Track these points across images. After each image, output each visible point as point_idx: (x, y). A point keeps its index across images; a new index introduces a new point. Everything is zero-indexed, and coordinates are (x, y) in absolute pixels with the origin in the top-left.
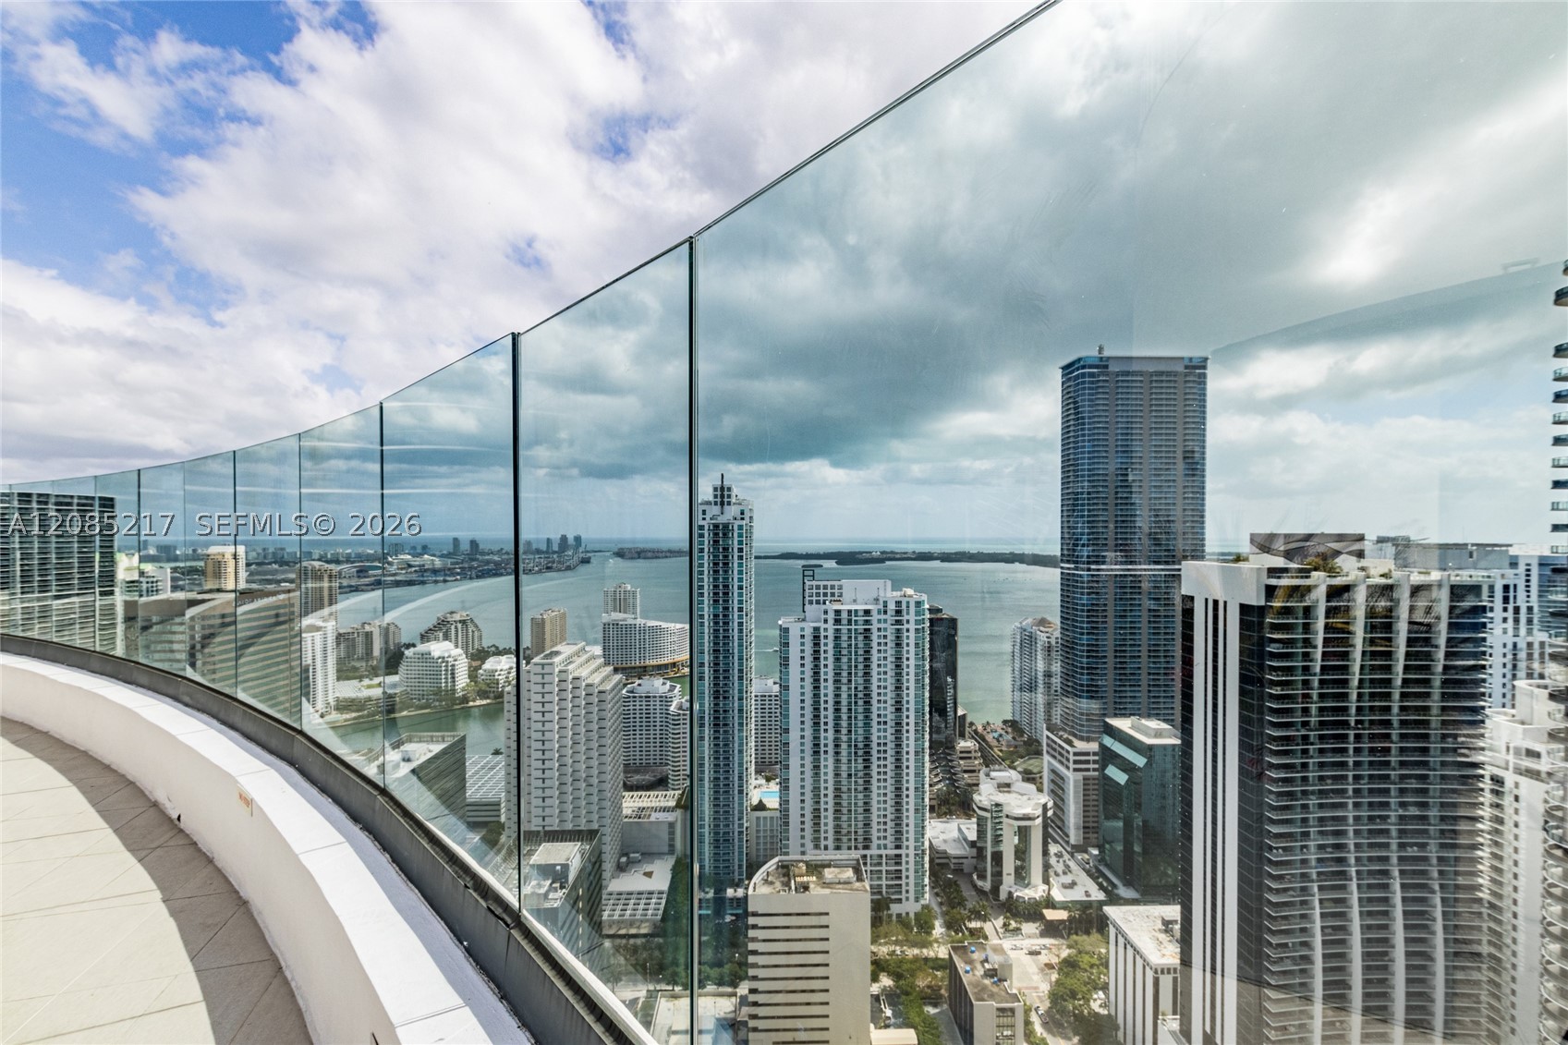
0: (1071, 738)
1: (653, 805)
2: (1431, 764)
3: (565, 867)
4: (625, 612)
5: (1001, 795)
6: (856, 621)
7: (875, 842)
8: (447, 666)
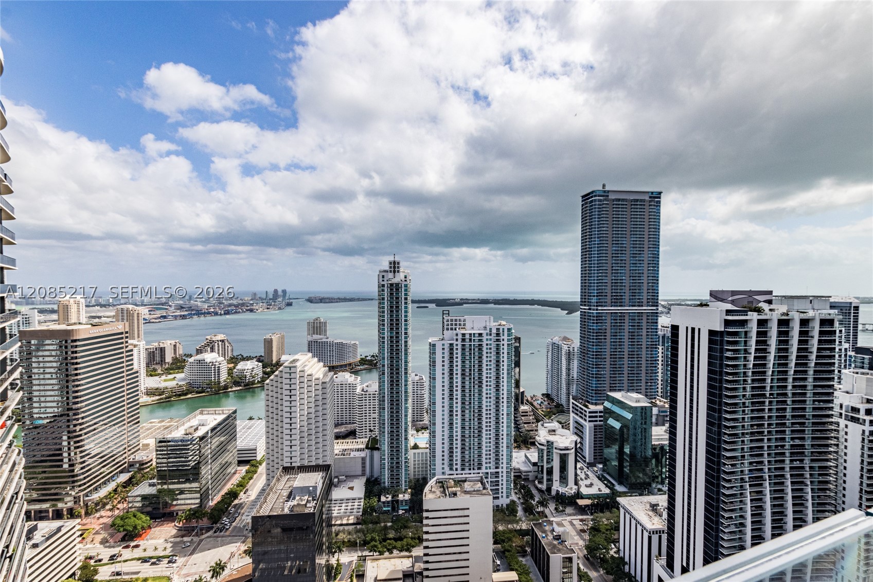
0: (587, 404)
1: (350, 447)
2: (807, 417)
3: (315, 488)
4: (320, 334)
5: (551, 436)
6: (474, 340)
7: (484, 465)
8: (215, 368)
